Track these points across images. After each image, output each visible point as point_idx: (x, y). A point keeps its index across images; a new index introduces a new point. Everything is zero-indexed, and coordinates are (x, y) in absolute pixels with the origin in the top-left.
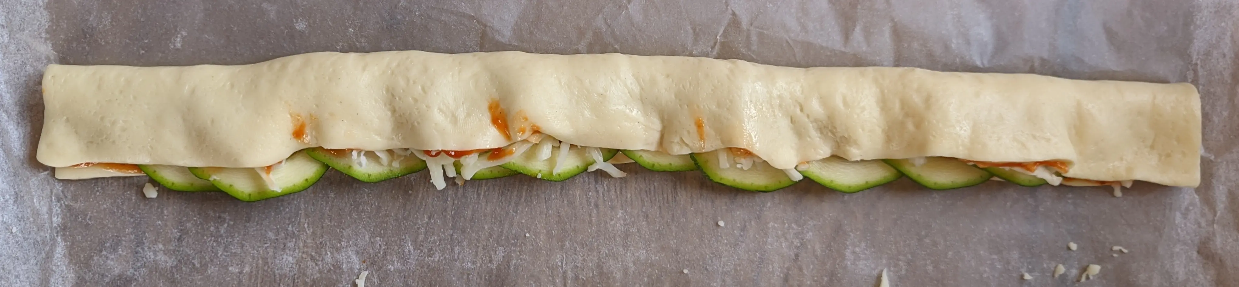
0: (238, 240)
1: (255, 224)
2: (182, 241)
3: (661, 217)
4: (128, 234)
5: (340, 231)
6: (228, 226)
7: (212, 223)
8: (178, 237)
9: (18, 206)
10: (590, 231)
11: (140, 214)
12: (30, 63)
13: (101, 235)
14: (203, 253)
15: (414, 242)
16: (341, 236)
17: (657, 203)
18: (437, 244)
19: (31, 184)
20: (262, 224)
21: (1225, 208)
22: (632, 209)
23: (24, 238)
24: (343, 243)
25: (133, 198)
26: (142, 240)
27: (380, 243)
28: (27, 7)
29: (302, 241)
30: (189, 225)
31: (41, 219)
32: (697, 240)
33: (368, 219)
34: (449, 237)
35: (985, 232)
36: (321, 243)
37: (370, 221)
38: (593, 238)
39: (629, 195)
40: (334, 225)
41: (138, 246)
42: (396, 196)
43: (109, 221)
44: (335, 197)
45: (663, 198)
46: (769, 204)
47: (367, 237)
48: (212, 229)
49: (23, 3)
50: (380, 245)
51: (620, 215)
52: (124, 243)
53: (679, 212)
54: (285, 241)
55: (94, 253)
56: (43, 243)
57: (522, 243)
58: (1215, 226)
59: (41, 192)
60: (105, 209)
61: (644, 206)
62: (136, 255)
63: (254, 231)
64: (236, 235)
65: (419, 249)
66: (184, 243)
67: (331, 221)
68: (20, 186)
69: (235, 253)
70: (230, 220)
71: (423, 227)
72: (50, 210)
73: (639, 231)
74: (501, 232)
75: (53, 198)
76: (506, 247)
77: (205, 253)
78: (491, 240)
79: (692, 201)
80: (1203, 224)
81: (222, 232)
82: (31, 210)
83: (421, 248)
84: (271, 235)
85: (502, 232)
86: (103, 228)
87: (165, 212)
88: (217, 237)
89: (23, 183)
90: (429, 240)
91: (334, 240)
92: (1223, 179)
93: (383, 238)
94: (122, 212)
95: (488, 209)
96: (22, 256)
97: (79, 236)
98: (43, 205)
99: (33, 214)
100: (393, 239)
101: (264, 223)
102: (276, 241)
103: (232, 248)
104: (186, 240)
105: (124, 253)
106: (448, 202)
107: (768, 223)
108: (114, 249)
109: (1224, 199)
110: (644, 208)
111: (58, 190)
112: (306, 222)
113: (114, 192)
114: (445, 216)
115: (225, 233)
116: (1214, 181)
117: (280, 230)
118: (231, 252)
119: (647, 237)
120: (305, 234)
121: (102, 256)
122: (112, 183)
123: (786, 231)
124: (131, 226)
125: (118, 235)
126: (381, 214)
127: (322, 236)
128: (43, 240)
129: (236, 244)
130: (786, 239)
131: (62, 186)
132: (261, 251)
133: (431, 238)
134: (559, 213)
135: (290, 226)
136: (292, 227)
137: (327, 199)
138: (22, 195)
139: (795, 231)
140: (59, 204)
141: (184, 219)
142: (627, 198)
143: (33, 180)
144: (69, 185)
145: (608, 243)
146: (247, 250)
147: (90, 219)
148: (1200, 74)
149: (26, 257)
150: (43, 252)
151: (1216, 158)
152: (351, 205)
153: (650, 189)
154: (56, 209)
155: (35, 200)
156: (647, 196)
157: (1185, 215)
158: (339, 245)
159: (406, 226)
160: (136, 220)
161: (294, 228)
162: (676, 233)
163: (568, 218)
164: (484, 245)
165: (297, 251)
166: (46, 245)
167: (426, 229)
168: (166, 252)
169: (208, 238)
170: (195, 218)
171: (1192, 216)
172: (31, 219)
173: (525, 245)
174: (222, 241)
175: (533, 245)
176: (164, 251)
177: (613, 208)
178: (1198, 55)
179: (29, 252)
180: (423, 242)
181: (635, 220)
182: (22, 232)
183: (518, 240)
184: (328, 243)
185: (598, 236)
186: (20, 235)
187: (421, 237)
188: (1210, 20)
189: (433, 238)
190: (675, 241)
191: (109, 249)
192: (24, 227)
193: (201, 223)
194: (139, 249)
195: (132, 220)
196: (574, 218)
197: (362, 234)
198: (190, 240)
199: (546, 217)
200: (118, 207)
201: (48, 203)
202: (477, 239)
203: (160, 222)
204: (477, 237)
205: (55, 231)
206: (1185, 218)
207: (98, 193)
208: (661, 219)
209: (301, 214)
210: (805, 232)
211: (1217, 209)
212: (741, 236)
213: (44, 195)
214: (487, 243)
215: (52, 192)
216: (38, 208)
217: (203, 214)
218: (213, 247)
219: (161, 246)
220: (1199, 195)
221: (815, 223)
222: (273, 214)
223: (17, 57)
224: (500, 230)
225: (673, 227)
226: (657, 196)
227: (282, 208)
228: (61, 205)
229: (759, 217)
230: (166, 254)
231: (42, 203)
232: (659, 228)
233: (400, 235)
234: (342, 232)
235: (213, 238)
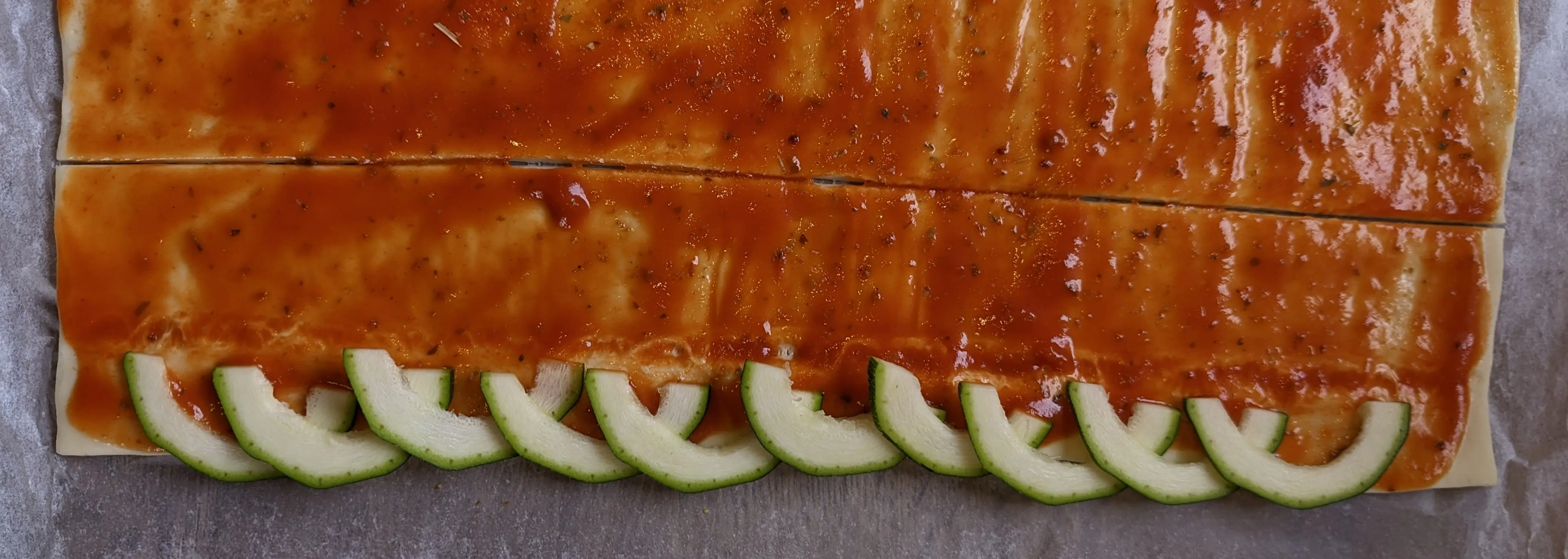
0: (288, 538)
1: (310, 517)
2: (218, 536)
3: (826, 520)
4: (150, 526)
5: (417, 529)
6: (275, 519)
7: (256, 514)
8: (213, 530)
9: (6, 489)
10: (734, 535)
11: (166, 501)
12: (28, 307)
13: (115, 527)
14: (242, 553)
15: (511, 545)
16: (419, 535)
17: (821, 503)
18: (540, 548)
19: (25, 462)
20: (319, 517)
21: (1542, 528)
22: (789, 509)
23: (13, 530)
24: (421, 544)
25: (157, 480)
26: (168, 533)
27: (467, 545)
28: (23, 236)
29: (369, 539)
30: (228, 516)
31: (37, 506)
32: (871, 551)
33: (453, 515)
34: (555, 540)
35: (1235, 549)
36: (393, 543)
37: (455, 517)
38: (738, 545)
39: (786, 492)
40: (410, 521)
41: (163, 542)
42: (489, 487)
43: (125, 510)
44: (412, 485)
45: (830, 498)
46: (962, 507)
47: (452, 536)
48: (255, 522)
49: (18, 230)
50: (468, 548)
51: (773, 516)
52: (145, 537)
53: (849, 514)
54: (348, 539)
55: (104, 551)
56: (38, 537)
57: (648, 549)
58: (1529, 550)
59: (38, 472)
60: (121, 495)
61: (805, 506)
62: (160, 553)
63: (308, 525)
64: (286, 530)
65: (517, 554)
66: (220, 539)
67: (406, 516)
68: (11, 464)
69: (284, 553)
70: (279, 511)
71: (523, 526)
72: (50, 494)
73: (797, 537)
74: (621, 535)
75: (55, 480)
76: (628, 554)
77: (245, 553)
78: (608, 545)
79: (865, 502)
80: (1514, 547)
81: (268, 526)
82: (24, 495)
83: (519, 553)
84: (330, 530)
85: (623, 535)
86: (118, 518)
87: (198, 499)
88: (262, 532)
89: (14, 459)
90: (529, 544)
91: (410, 540)
92: (1539, 492)
93: (472, 539)
94: (143, 498)
95: (606, 505)
96: (9, 553)
97: (83, 529)
98: (41, 489)
99: (26, 500)
100: (484, 541)
101: (321, 516)
102: (337, 539)
103: (281, 546)
104: (223, 535)
105: (145, 551)
106: (555, 496)
107: (961, 531)
108: (131, 546)
109: (1541, 516)
110: (805, 508)
111: (61, 469)
112: (376, 515)
113: (132, 473)
114: (551, 514)
115: (271, 527)
116: (1528, 494)
117: (343, 525)
118: (279, 553)
119: (807, 545)
120: (373, 531)
121: (115, 554)
122: (129, 462)
123: (983, 541)
124: (154, 516)
125: (137, 527)
126: (469, 509)
127: (395, 535)
128: (38, 533)
129: (285, 543)
130: (982, 550)
131: (66, 465)
132: (318, 551)
133: (532, 541)
134: (696, 512)
135: (355, 520)
136: (358, 521)
137: (402, 488)
138: (13, 475)
139: (994, 542)
140: (61, 488)
141: (222, 508)
142: (783, 495)
143: (29, 456)
144: (76, 463)
145: (757, 552)
146: (300, 549)
147: (101, 508)
148: (1510, 357)
149: (16, 554)
150: (38, 549)
151: (1531, 464)
152: (432, 496)
153: (813, 484)
154: (58, 494)
155: (30, 482)
156: (809, 494)
157: (1491, 535)
158: (415, 547)
159: (501, 525)
160: (160, 508)
161: (360, 523)
162: (844, 542)
163: (707, 520)
164: (599, 551)
165: (363, 552)
166: (42, 540)
167: (526, 530)
168: (199, 549)
169: (250, 533)
170: (235, 508)
171: (1499, 536)
172: (24, 506)
173: (652, 552)
174: (268, 538)
175: (661, 552)
176: (196, 548)
177: (765, 508)
178: (1507, 332)
179: (20, 548)
180: (522, 545)
181: (792, 523)
182: (11, 522)
183: (642, 546)
184: (402, 544)
185: (746, 543)
186: (9, 526)
187: (520, 540)
188: (1521, 289)
189: (535, 541)
190: (843, 551)
191: (125, 545)
192: (14, 516)
193: (242, 515)
194: (164, 545)
195: (156, 509)
196: (715, 520)
197: (445, 533)
198: (228, 536)
199: (680, 517)
200: (138, 493)
201: (47, 486)
202: (591, 544)
203: (192, 512)
204: (590, 541)
205: (53, 523)
206: (1490, 539)
207: (113, 474)
208: (826, 523)
209: (369, 505)
210: (1007, 543)
211: (1532, 529)
212: (926, 546)
213: (42, 476)
214: (603, 548)
215: (52, 473)
216: (33, 492)
217: (245, 503)
218: (255, 545)
219: (191, 541)
220: (1508, 510)
221: (1020, 532)
222: (333, 505)
223: (12, 299)
224: (620, 532)
225: (841, 534)
226: (821, 493)
227: (344, 498)
228: (64, 489)
229: (950, 523)
230: (198, 552)
231: (39, 486)
232: (823, 534)
233: (493, 535)
234: (420, 531)
235: (256, 534)
